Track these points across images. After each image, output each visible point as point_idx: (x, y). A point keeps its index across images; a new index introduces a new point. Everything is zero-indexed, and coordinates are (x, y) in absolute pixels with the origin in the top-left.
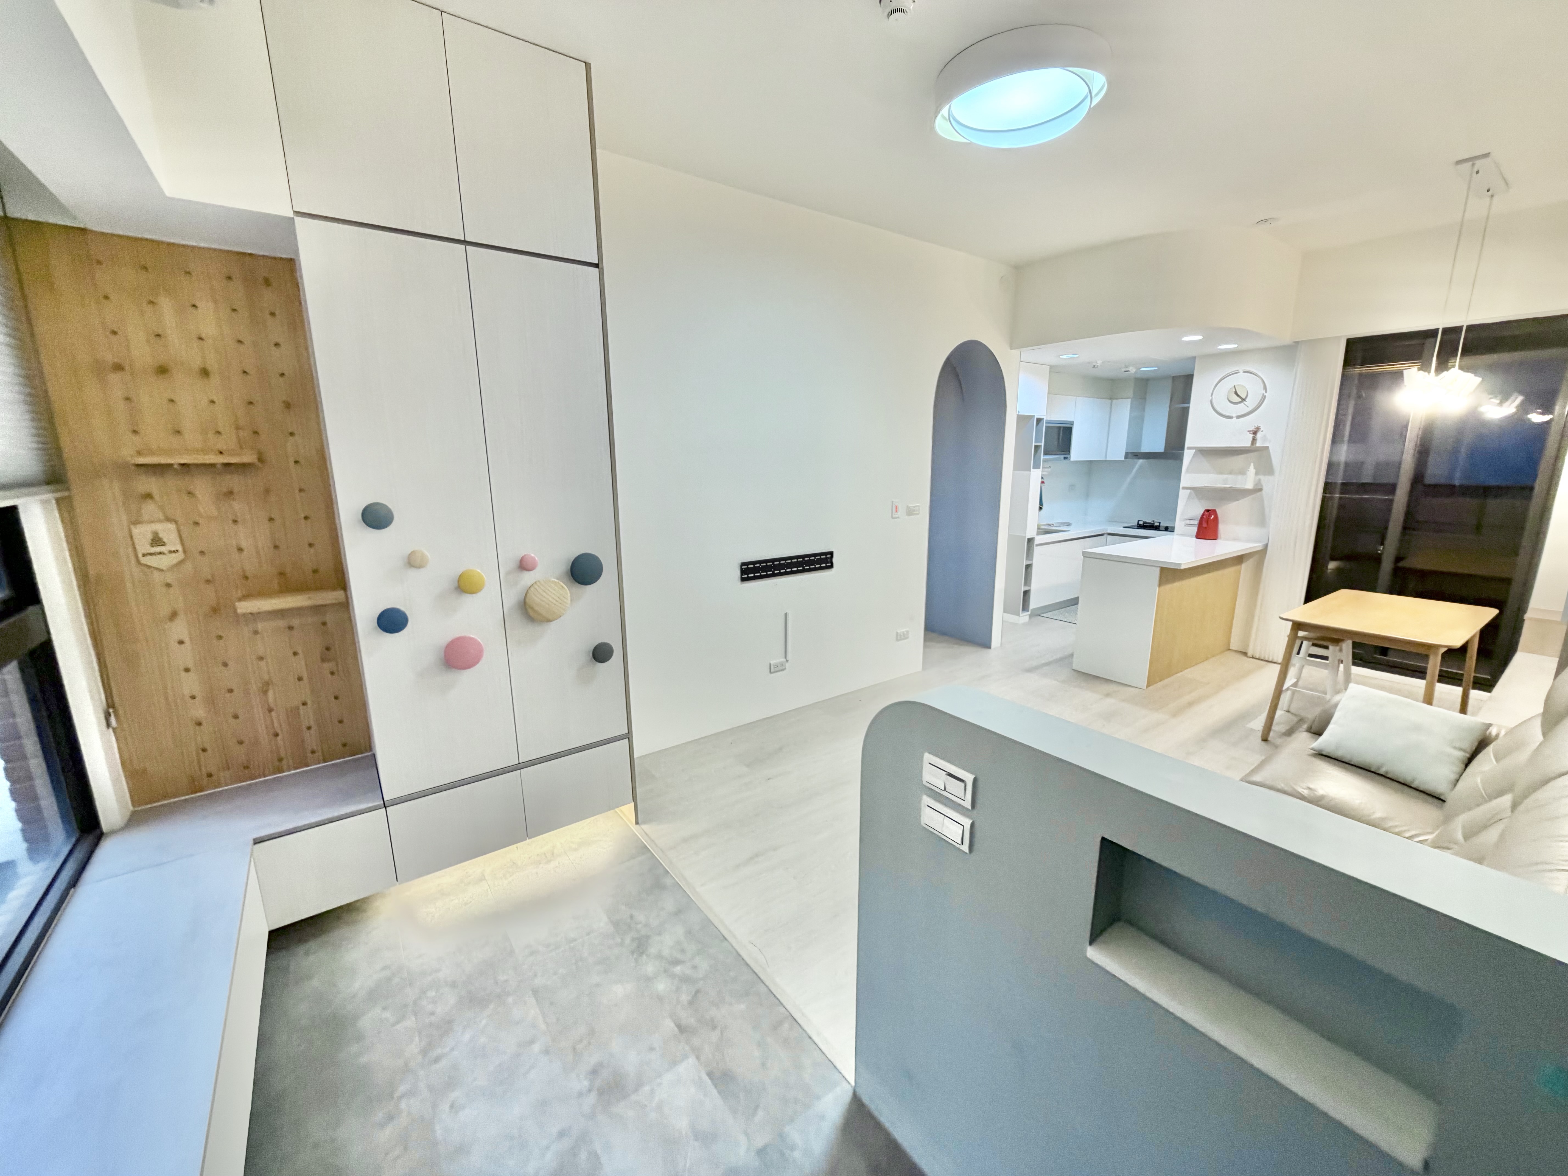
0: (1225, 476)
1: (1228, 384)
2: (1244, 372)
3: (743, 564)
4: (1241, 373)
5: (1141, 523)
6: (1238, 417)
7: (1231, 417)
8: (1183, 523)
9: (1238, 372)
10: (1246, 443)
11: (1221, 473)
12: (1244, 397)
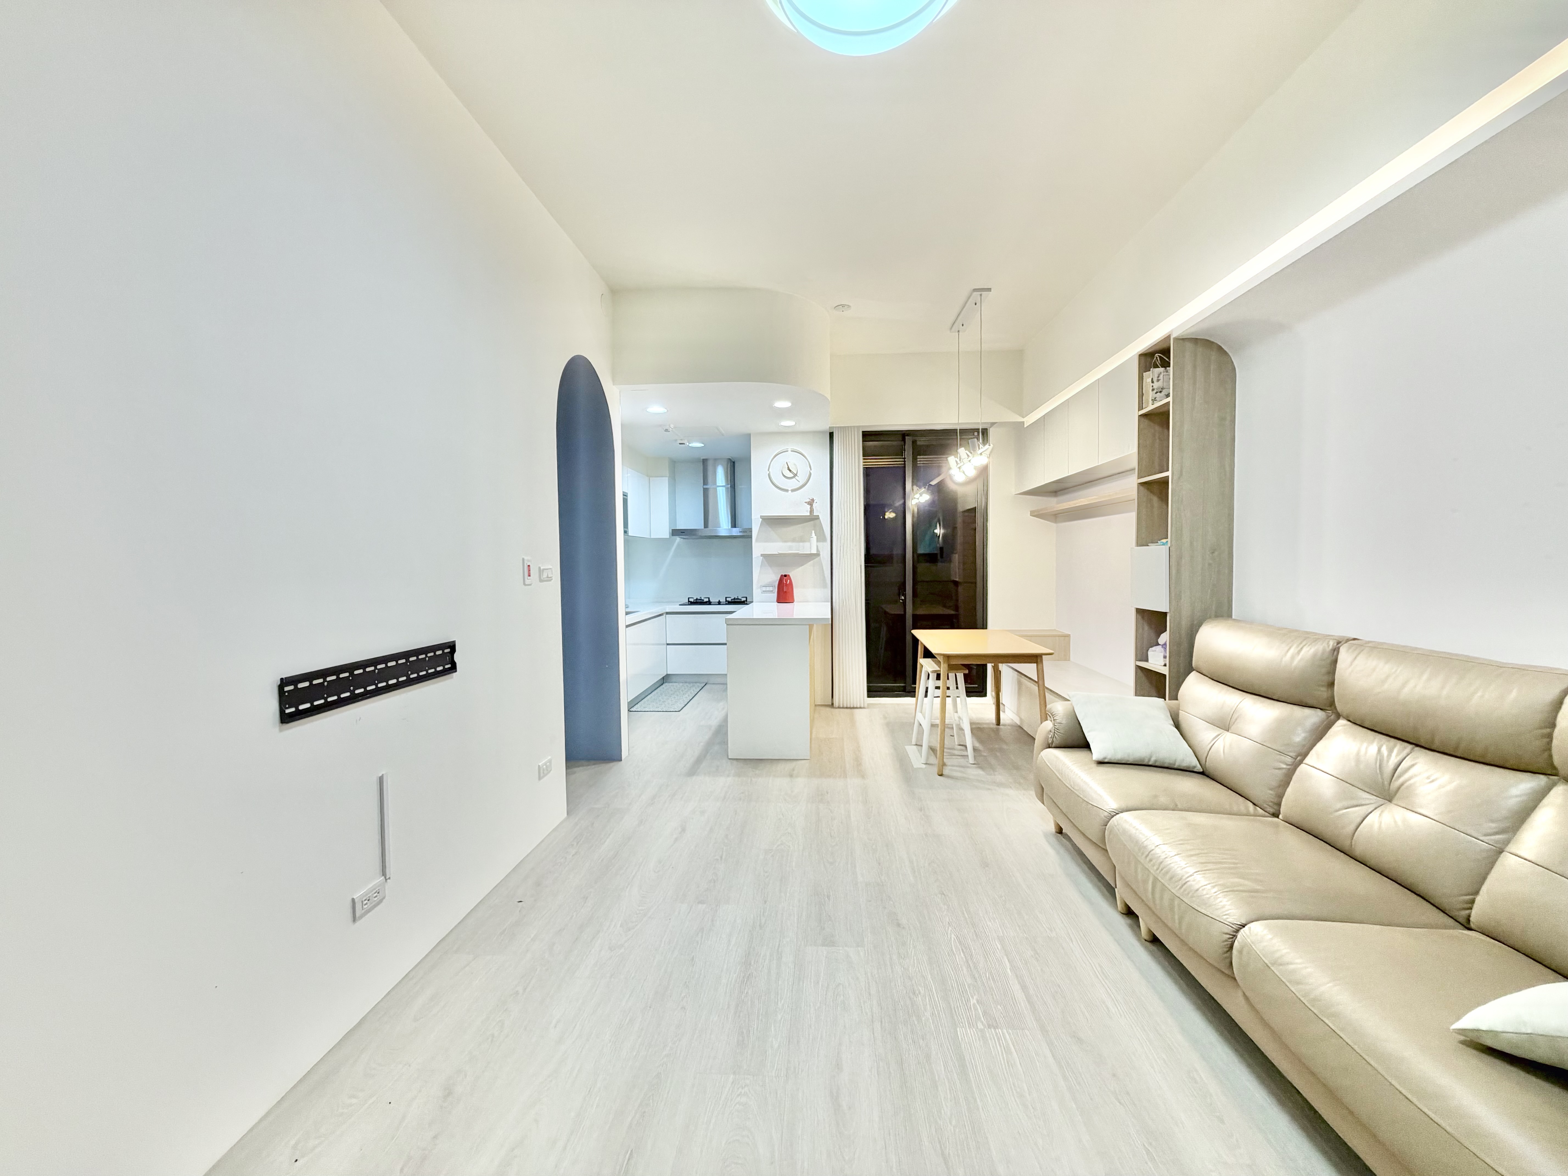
0: (789, 544)
1: (781, 460)
2: (792, 451)
3: (284, 682)
4: (790, 452)
5: (691, 600)
6: (793, 491)
7: (787, 491)
8: (759, 590)
9: (787, 451)
10: (805, 511)
11: (786, 542)
12: (795, 473)
